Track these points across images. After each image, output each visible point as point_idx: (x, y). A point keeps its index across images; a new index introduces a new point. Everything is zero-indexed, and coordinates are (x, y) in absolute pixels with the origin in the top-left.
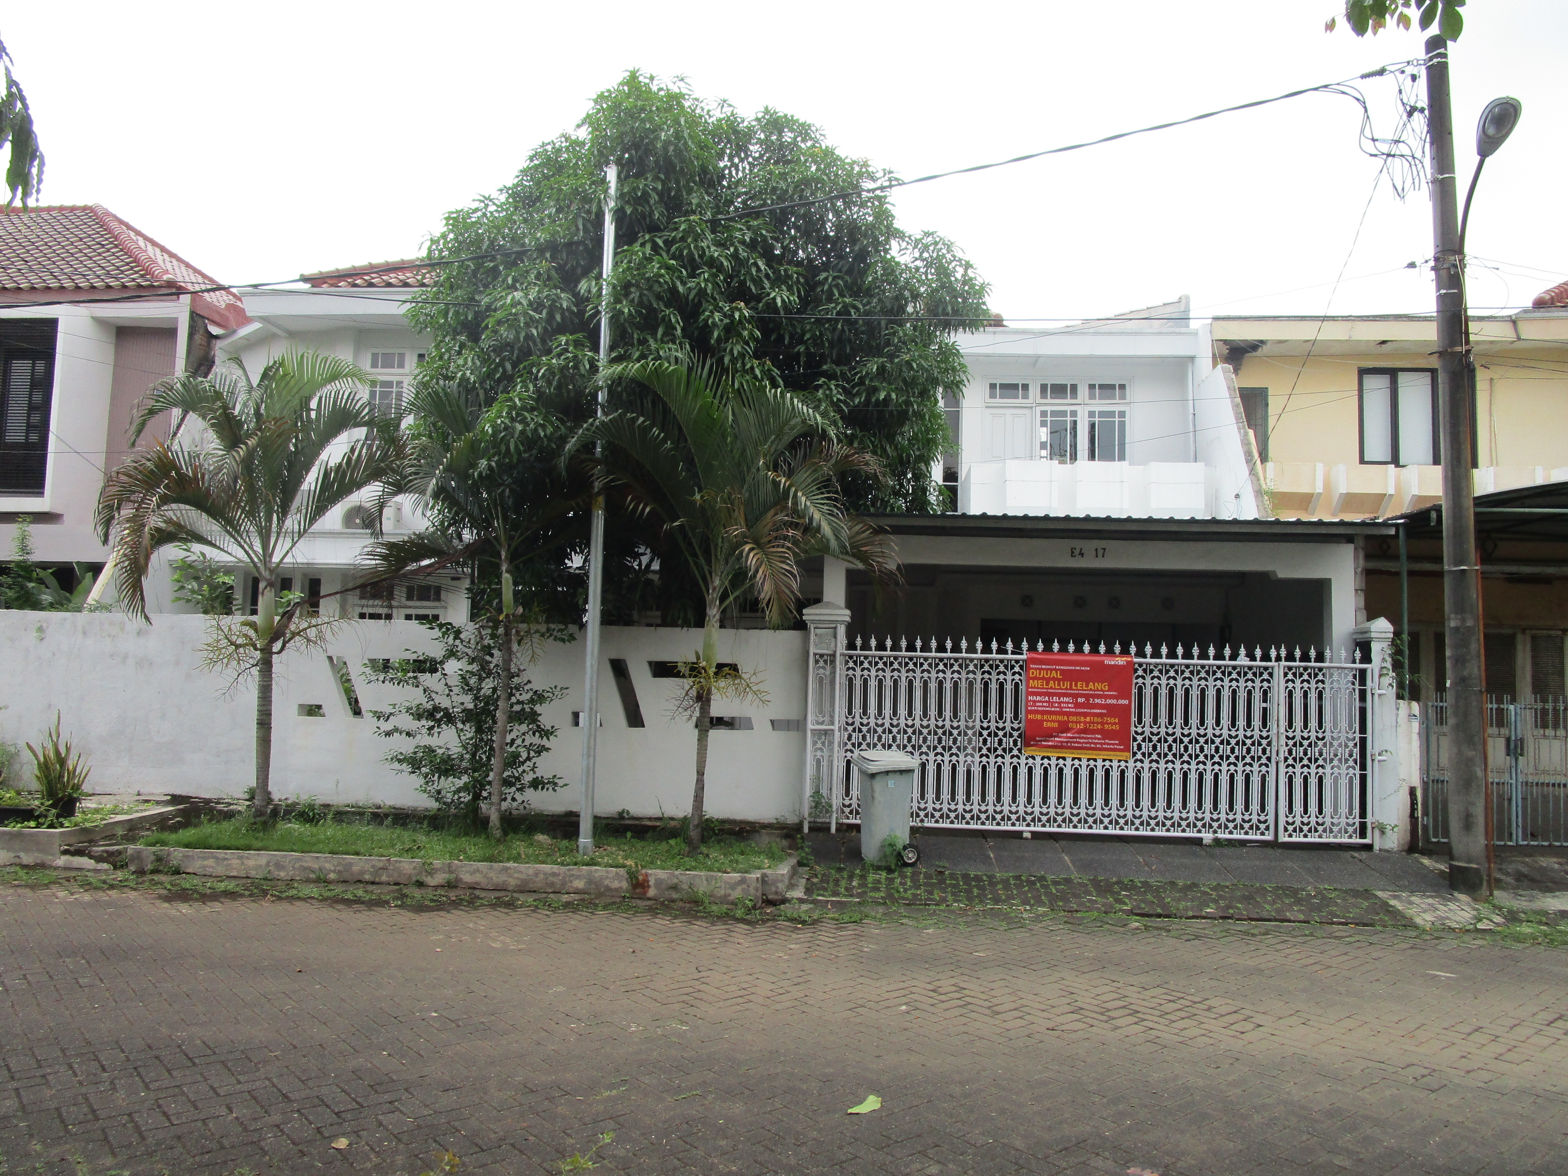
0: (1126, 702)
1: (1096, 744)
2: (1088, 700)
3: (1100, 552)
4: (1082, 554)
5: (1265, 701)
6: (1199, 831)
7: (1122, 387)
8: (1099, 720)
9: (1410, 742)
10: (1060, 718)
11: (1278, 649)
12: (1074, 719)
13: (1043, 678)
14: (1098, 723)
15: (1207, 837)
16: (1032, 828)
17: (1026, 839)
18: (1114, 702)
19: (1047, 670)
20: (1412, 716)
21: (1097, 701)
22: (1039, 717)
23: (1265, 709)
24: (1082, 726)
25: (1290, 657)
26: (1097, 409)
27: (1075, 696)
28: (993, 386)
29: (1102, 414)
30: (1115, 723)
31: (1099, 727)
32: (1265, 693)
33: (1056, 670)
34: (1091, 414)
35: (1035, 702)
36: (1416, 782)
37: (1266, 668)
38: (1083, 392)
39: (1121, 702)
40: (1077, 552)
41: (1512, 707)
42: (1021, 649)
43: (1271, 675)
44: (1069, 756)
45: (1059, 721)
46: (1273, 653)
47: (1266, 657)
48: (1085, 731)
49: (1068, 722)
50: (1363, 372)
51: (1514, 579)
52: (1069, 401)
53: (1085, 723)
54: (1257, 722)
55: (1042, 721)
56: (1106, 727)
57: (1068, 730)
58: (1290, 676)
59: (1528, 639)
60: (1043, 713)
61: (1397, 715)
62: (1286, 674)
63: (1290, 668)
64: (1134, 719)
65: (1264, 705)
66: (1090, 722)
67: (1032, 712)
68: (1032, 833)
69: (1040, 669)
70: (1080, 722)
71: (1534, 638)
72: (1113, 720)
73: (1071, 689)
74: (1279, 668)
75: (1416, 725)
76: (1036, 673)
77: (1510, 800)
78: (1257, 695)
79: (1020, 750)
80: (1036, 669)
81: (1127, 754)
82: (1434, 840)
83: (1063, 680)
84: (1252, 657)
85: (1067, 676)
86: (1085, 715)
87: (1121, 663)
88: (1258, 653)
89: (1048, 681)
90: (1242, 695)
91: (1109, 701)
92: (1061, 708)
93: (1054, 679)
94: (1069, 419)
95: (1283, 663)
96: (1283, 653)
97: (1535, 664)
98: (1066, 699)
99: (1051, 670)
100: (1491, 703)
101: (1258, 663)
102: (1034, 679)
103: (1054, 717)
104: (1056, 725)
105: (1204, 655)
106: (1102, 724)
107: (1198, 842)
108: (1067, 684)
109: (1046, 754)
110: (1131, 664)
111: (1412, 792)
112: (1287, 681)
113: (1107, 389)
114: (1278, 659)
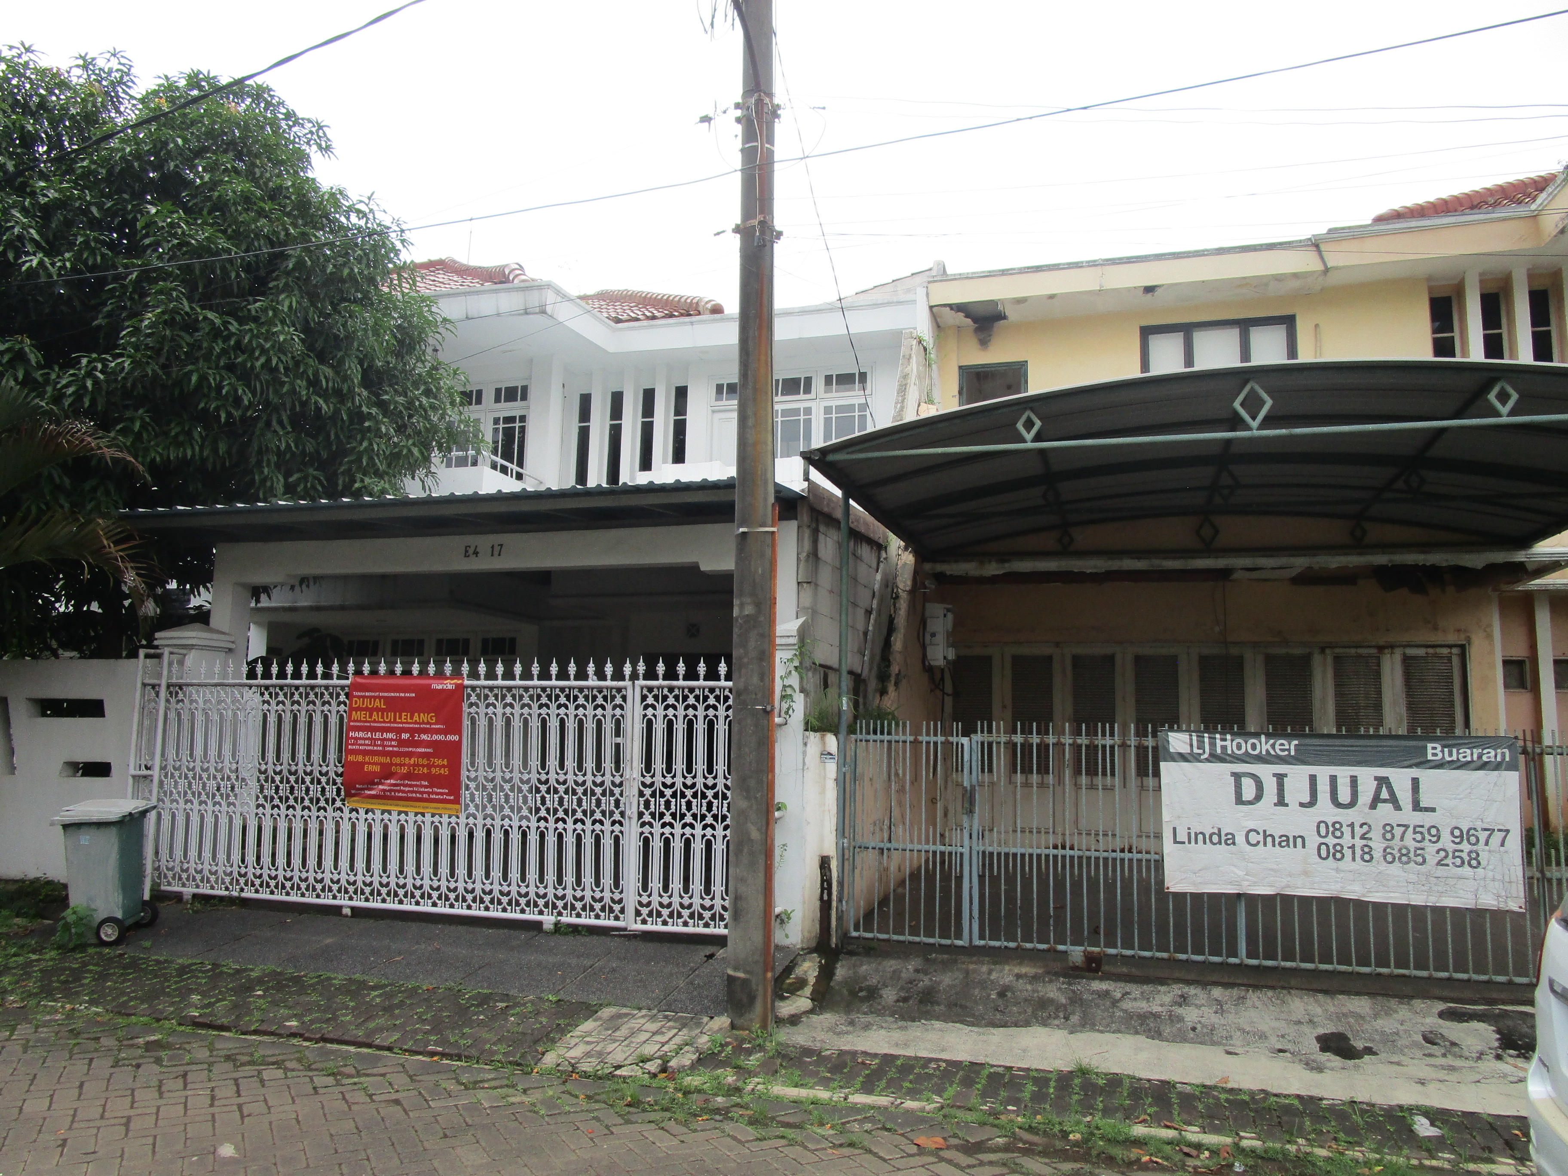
0: (456, 738)
1: (422, 793)
2: (412, 736)
3: (497, 549)
4: (476, 553)
5: (618, 734)
6: (541, 913)
7: (863, 377)
8: (425, 762)
9: (823, 792)
10: (383, 760)
11: (634, 665)
12: (397, 760)
13: (366, 709)
14: (423, 766)
15: (548, 920)
16: (354, 903)
17: (346, 916)
18: (441, 737)
19: (371, 697)
20: (826, 754)
21: (424, 737)
22: (360, 758)
23: (618, 746)
24: (405, 770)
25: (651, 674)
26: (834, 403)
27: (399, 731)
28: (719, 388)
29: (839, 408)
30: (443, 766)
31: (425, 770)
32: (618, 723)
33: (380, 698)
34: (828, 410)
35: (356, 739)
36: (830, 850)
37: (619, 690)
38: (818, 384)
39: (450, 738)
40: (471, 551)
41: (965, 740)
42: (346, 672)
43: (624, 698)
44: (395, 810)
45: (381, 764)
46: (627, 669)
47: (618, 675)
48: (409, 776)
49: (392, 764)
50: (1147, 332)
51: (1305, 579)
52: (802, 396)
53: (409, 765)
54: (608, 764)
55: (363, 764)
56: (433, 770)
57: (390, 775)
58: (650, 700)
59: (1330, 660)
60: (365, 753)
61: (804, 753)
62: (644, 698)
63: (650, 689)
64: (465, 759)
65: (619, 740)
66: (414, 765)
67: (354, 752)
68: (353, 909)
69: (364, 697)
70: (404, 765)
71: (1337, 659)
72: (440, 762)
73: (395, 722)
74: (634, 690)
75: (831, 768)
76: (360, 702)
77: (959, 879)
78: (608, 726)
79: (343, 800)
80: (359, 697)
81: (457, 806)
82: (855, 934)
83: (386, 710)
84: (601, 676)
85: (393, 705)
86: (410, 755)
87: (450, 687)
88: (609, 669)
89: (371, 711)
90: (590, 726)
91: (436, 737)
92: (384, 746)
93: (378, 710)
94: (802, 418)
95: (641, 682)
96: (641, 668)
97: (1339, 695)
98: (390, 735)
99: (375, 697)
100: (936, 735)
101: (609, 683)
102: (358, 709)
103: (376, 759)
104: (377, 769)
105: (545, 675)
106: (429, 766)
107: (537, 926)
108: (391, 715)
109: (370, 807)
110: (461, 688)
111: (824, 863)
112: (646, 707)
113: (845, 380)
114: (634, 676)
